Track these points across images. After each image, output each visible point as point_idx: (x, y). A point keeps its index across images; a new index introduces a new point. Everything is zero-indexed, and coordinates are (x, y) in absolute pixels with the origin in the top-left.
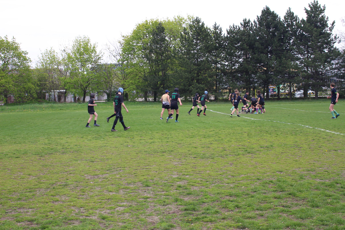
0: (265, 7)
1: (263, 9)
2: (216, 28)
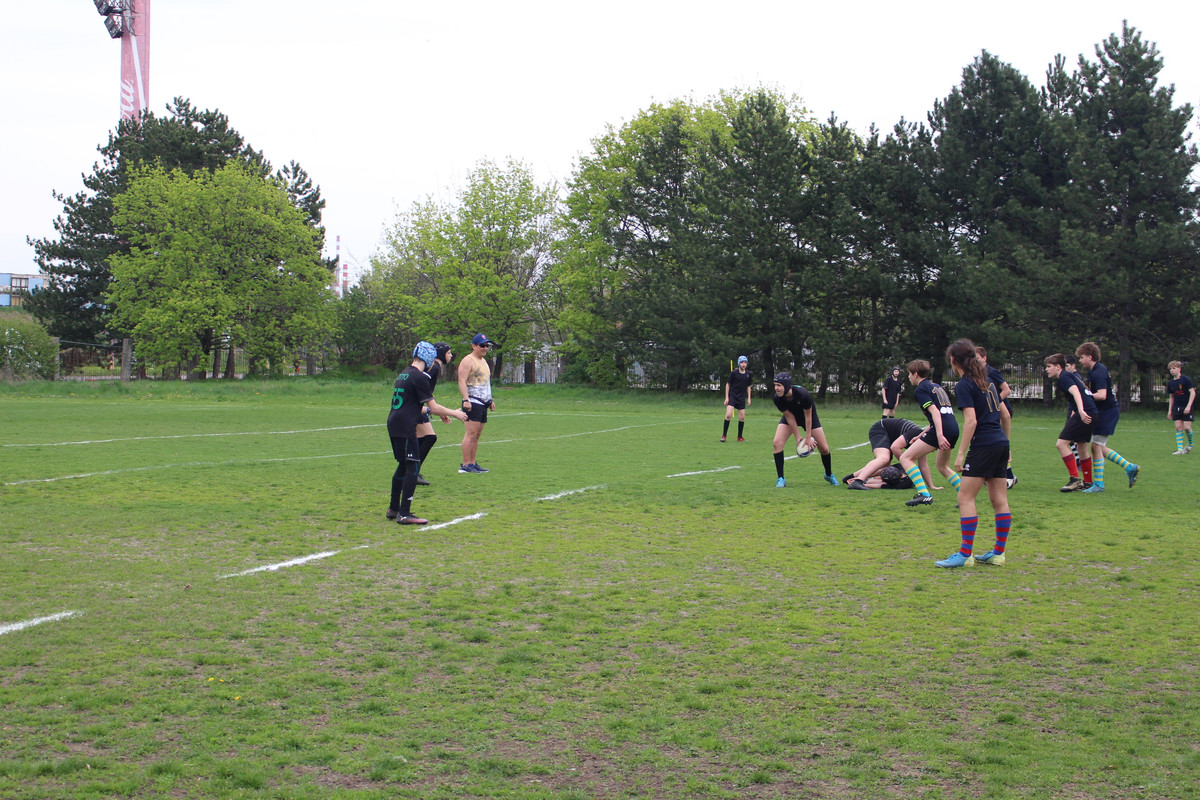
0: (980, 55)
1: (973, 61)
2: (834, 130)
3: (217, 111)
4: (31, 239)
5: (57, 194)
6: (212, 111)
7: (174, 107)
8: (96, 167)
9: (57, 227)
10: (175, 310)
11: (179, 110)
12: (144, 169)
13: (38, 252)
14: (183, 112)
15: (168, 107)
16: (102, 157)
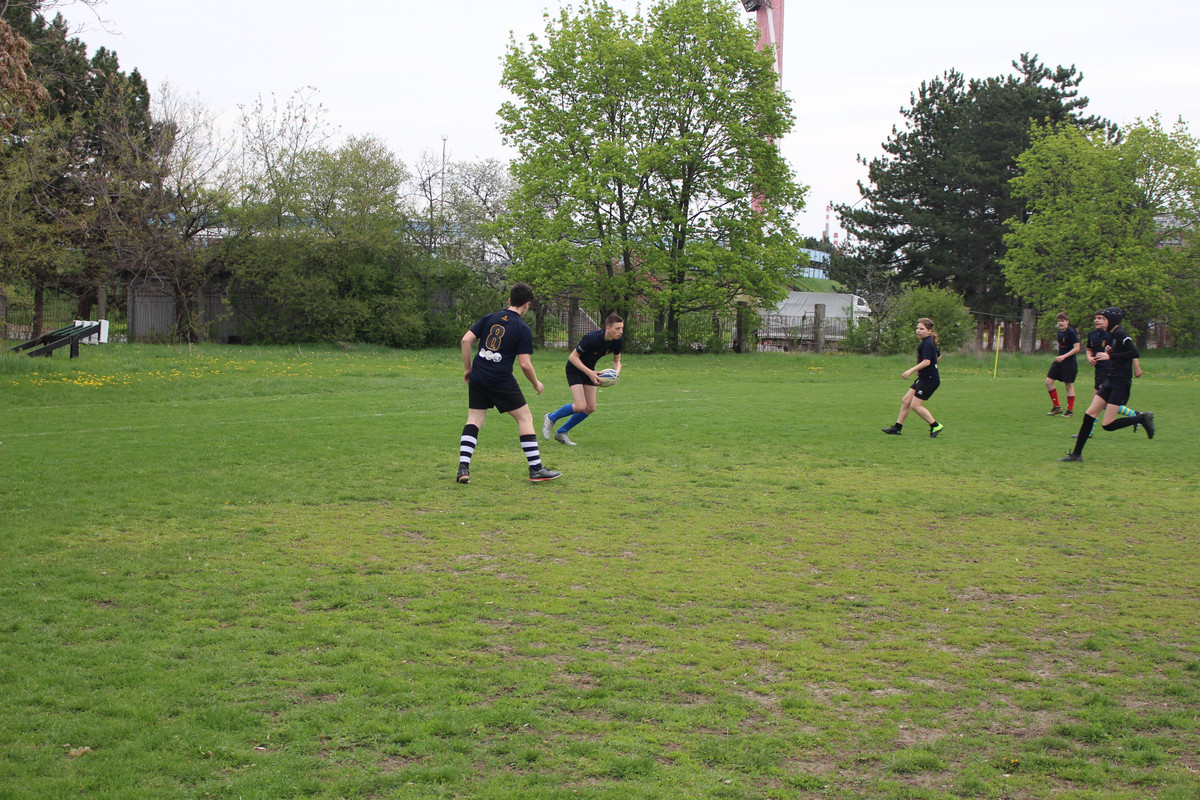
3: (1073, 66)
4: (834, 205)
5: (862, 159)
6: (1067, 67)
7: (1021, 64)
8: (894, 131)
9: (862, 191)
10: (1100, 278)
11: (1025, 67)
12: (1049, 126)
13: (842, 218)
14: (1029, 69)
15: (1015, 65)
16: (906, 119)
